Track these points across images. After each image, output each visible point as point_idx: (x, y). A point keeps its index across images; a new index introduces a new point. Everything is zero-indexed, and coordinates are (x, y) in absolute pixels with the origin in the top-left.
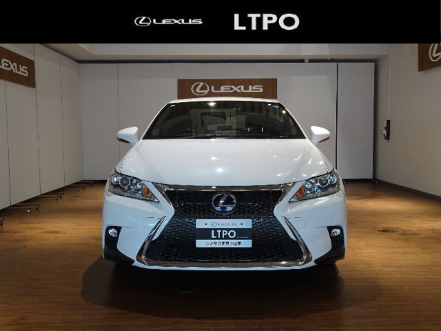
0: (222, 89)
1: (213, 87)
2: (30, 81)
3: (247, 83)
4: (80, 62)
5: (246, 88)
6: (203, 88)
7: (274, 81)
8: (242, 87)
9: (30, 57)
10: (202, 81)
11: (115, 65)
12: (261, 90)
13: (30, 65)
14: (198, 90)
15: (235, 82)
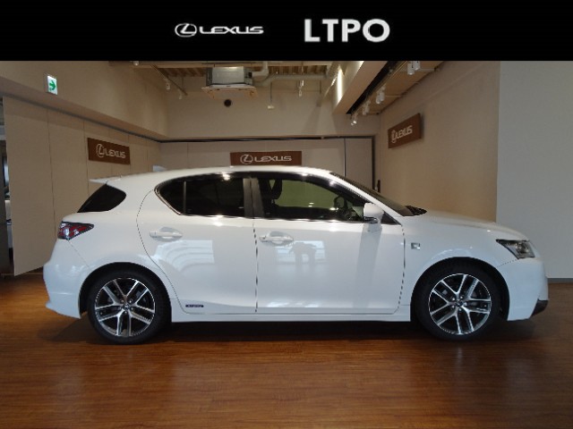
0: (263, 160)
1: (256, 158)
2: (127, 161)
3: (280, 154)
4: (162, 142)
5: (279, 158)
6: (249, 158)
7: (299, 153)
8: (276, 157)
9: (126, 145)
10: (247, 153)
11: (186, 144)
12: (290, 159)
13: (126, 150)
14: (245, 160)
15: (272, 154)
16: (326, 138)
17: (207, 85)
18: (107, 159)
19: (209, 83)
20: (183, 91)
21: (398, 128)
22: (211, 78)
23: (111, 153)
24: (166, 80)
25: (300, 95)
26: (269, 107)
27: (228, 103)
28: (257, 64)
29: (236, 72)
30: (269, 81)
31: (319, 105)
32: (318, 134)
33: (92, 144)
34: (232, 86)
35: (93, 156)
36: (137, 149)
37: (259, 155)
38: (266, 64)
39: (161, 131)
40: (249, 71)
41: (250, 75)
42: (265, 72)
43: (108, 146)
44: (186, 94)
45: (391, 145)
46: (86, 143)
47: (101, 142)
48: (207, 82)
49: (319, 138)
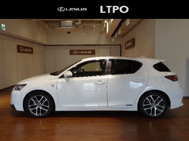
0: (81, 52)
1: (79, 52)
2: (32, 53)
3: (87, 51)
5: (87, 52)
6: (76, 52)
7: (94, 50)
8: (86, 52)
9: (32, 47)
10: (76, 50)
11: (54, 46)
12: (91, 53)
13: (32, 49)
14: (75, 53)
15: (85, 51)
16: (104, 45)
17: (59, 27)
18: (24, 52)
19: (60, 27)
20: (53, 28)
21: (128, 42)
22: (60, 24)
23: (26, 50)
24: (46, 24)
25: (94, 30)
26: (83, 34)
27: (69, 33)
28: (77, 20)
29: (69, 23)
30: (82, 26)
31: (101, 33)
32: (101, 44)
33: (19, 47)
34: (68, 27)
35: (19, 51)
36: (36, 48)
37: (80, 51)
38: (80, 20)
39: (45, 42)
40: (74, 22)
41: (74, 23)
42: (79, 23)
43: (25, 47)
44: (54, 29)
45: (126, 49)
46: (17, 47)
47: (22, 46)
48: (59, 26)
49: (101, 45)
